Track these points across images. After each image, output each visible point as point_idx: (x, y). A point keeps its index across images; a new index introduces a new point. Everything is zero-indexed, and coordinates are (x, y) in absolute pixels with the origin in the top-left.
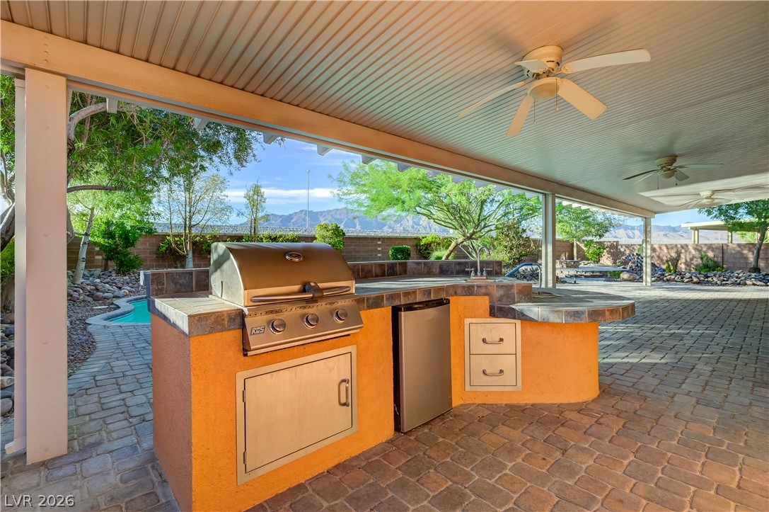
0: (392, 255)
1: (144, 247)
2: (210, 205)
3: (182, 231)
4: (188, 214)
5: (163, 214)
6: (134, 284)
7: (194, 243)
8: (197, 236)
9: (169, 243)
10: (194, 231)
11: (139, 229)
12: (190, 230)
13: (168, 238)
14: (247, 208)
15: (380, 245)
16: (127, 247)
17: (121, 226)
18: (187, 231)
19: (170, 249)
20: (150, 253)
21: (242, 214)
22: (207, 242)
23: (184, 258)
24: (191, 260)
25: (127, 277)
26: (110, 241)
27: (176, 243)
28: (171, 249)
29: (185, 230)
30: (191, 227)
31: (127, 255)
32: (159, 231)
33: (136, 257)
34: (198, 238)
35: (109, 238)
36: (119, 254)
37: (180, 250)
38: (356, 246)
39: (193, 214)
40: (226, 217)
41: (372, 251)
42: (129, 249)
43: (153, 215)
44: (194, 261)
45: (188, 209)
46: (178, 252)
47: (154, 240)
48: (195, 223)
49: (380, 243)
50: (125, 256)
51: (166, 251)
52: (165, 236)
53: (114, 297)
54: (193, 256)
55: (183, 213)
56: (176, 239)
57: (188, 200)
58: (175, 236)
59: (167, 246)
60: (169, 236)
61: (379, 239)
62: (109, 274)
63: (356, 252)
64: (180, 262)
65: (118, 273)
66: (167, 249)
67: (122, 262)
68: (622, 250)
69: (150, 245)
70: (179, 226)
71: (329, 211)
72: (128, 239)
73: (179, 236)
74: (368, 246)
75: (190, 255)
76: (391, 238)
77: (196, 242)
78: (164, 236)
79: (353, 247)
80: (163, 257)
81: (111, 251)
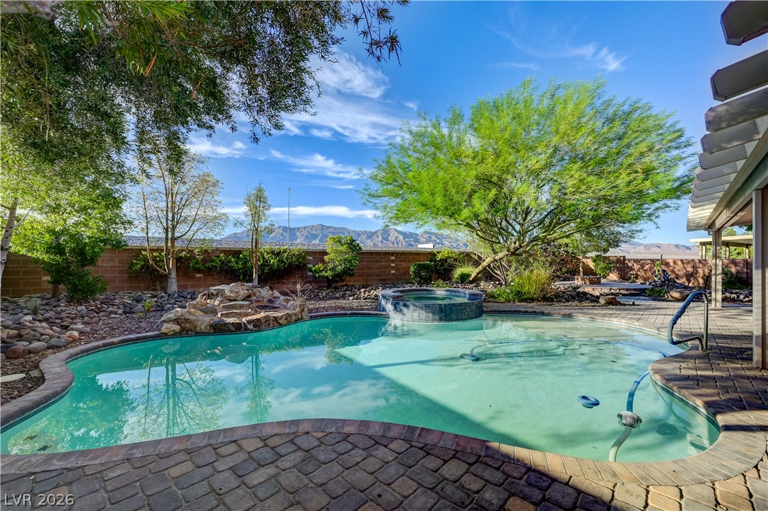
0: (414, 272)
1: (112, 264)
2: (199, 212)
3: (163, 244)
4: (170, 222)
5: (136, 222)
6: (92, 318)
7: (179, 260)
8: (183, 250)
9: (145, 259)
10: (178, 245)
11: (101, 241)
12: (173, 243)
13: (143, 253)
14: (247, 215)
15: (393, 261)
16: (83, 266)
17: (75, 238)
18: (169, 244)
19: (146, 267)
20: (120, 272)
21: (241, 224)
22: (195, 258)
23: (165, 278)
24: (174, 280)
25: (83, 307)
26: (58, 258)
27: (154, 259)
28: (148, 267)
29: (167, 242)
30: (174, 239)
31: (83, 276)
32: (130, 244)
33: (97, 280)
34: (184, 253)
35: (56, 254)
36: (71, 275)
37: (160, 267)
38: (368, 261)
39: (177, 223)
40: (220, 227)
41: (385, 268)
42: (86, 268)
43: (122, 224)
44: (178, 281)
45: (170, 215)
46: (157, 271)
47: (125, 256)
48: (179, 235)
49: (393, 258)
50: (81, 278)
51: (141, 269)
52: (140, 250)
53: (48, 348)
54: (177, 276)
55: (164, 221)
56: (155, 254)
57: (170, 205)
58: (152, 250)
59: (143, 263)
60: (145, 250)
61: (393, 254)
62: (56, 304)
63: (369, 268)
64: (161, 282)
65: (70, 301)
66: (142, 267)
67: (75, 285)
68: (630, 264)
69: (120, 262)
70: (159, 240)
71: (305, 228)
72: (84, 255)
73: (159, 250)
74: (380, 261)
75: (174, 274)
76: (405, 253)
77: (181, 257)
78: (137, 252)
79: (365, 263)
80: (137, 276)
81: (58, 272)
